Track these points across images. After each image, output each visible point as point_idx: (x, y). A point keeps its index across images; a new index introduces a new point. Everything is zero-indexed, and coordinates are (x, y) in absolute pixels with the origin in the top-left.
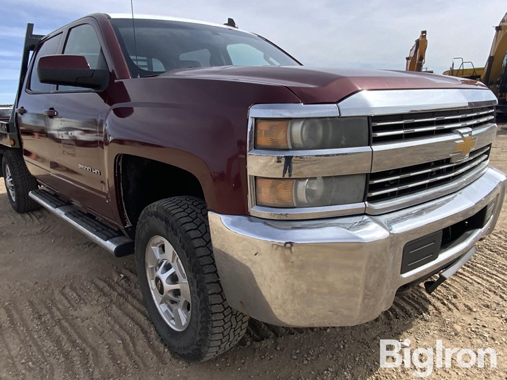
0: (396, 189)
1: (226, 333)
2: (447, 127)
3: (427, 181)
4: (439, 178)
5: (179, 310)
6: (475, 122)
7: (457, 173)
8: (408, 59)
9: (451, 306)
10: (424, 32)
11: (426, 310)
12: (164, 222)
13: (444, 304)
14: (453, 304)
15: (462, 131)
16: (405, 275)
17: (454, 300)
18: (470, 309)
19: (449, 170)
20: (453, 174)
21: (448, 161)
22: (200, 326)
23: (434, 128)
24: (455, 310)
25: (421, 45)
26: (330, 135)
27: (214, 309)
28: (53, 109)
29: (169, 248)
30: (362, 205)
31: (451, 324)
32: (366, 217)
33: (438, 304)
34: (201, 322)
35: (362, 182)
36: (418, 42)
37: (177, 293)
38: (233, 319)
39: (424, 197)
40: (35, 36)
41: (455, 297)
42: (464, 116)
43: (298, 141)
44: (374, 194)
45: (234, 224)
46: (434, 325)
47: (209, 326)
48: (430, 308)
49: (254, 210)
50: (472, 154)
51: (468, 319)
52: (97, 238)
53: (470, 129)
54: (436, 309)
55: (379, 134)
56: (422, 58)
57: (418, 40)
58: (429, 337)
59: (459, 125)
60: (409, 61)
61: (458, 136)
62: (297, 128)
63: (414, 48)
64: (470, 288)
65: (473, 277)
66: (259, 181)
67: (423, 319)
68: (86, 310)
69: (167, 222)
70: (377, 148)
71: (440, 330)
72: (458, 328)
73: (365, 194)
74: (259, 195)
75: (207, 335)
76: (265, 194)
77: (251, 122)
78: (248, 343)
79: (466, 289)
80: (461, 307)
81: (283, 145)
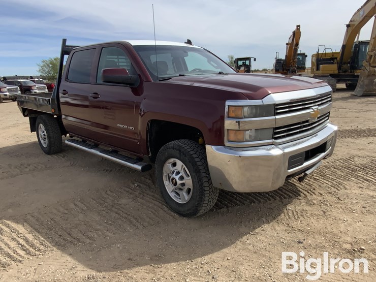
0: (285, 134)
1: (210, 200)
2: (306, 106)
3: (298, 130)
4: (304, 129)
5: (184, 193)
6: (320, 103)
7: (312, 126)
8: (287, 44)
9: (312, 193)
10: (299, 26)
11: (300, 195)
12: (178, 152)
13: (309, 193)
14: (313, 192)
15: (313, 108)
16: (289, 171)
17: (313, 191)
18: (321, 194)
19: (309, 125)
20: (310, 127)
21: (307, 121)
22: (198, 197)
23: (301, 107)
24: (314, 195)
25: (296, 35)
26: (258, 112)
27: (206, 189)
28: (96, 94)
29: (179, 163)
30: (271, 141)
31: (312, 201)
32: (273, 146)
33: (306, 193)
34: (199, 195)
35: (272, 131)
36: (294, 33)
37: (183, 184)
38: (213, 194)
39: (297, 138)
40: (67, 46)
41: (314, 189)
42: (314, 101)
43: (246, 114)
44: (276, 136)
45: (217, 150)
46: (303, 201)
47: (203, 197)
48: (302, 194)
49: (227, 144)
50: (318, 118)
51: (320, 198)
52: (127, 163)
53: (317, 107)
54: (304, 194)
55: (278, 111)
56: (297, 44)
57: (294, 31)
58: (301, 206)
59: (312, 105)
60: (289, 46)
61: (312, 110)
62: (246, 109)
63: (292, 38)
64: (322, 185)
65: (324, 181)
66: (229, 131)
67: (298, 199)
68: (123, 201)
69: (180, 151)
70: (278, 117)
71: (306, 203)
72: (315, 202)
73: (273, 136)
74: (229, 137)
75: (201, 201)
76: (232, 137)
77: (227, 107)
78: (215, 210)
79: (320, 186)
80: (317, 193)
81: (240, 116)
